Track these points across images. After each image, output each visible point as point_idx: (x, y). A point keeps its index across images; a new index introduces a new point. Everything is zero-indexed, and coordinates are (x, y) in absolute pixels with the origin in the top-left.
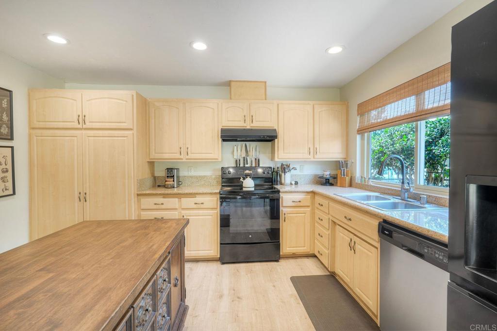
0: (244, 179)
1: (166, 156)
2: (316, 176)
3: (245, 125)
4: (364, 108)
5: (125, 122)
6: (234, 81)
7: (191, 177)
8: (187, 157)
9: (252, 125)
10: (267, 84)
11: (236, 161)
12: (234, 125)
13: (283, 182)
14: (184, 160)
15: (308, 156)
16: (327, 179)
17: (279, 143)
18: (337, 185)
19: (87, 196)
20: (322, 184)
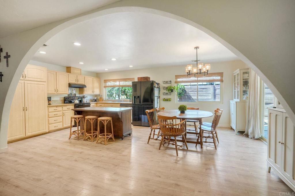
0: (75, 100)
1: (50, 92)
2: (91, 99)
3: (75, 82)
4: (106, 81)
5: (43, 79)
6: (72, 67)
8: (57, 93)
9: (78, 83)
11: (68, 94)
12: (73, 82)
13: (84, 101)
15: (92, 93)
16: (95, 100)
17: (85, 89)
18: (99, 101)
19: (27, 108)
20: (94, 101)
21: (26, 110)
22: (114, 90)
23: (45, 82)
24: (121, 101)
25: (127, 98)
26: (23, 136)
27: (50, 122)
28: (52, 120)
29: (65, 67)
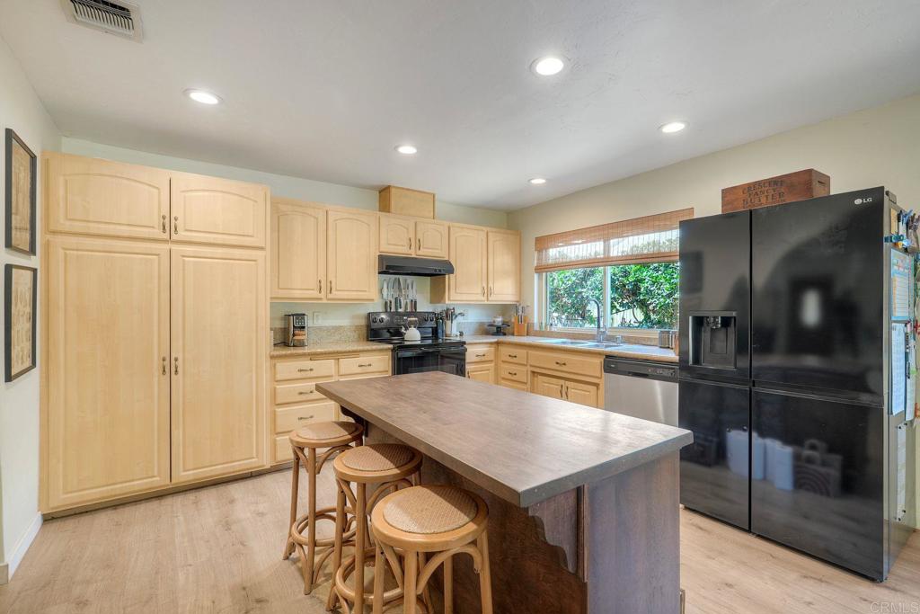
0: (406, 329)
1: (297, 294)
2: (481, 324)
3: (409, 252)
4: (542, 243)
5: (251, 236)
6: (394, 187)
7: (320, 328)
8: (330, 296)
9: (420, 253)
10: (436, 197)
11: (386, 303)
12: (396, 251)
13: (448, 332)
14: (325, 301)
15: (480, 297)
16: (498, 328)
17: (450, 280)
18: (513, 334)
19: (180, 363)
20: (493, 334)
21: (173, 370)
22: (589, 283)
23: (262, 248)
24: (611, 339)
25: (647, 317)
26: (159, 481)
27: (279, 421)
28: (287, 416)
29: (372, 188)
